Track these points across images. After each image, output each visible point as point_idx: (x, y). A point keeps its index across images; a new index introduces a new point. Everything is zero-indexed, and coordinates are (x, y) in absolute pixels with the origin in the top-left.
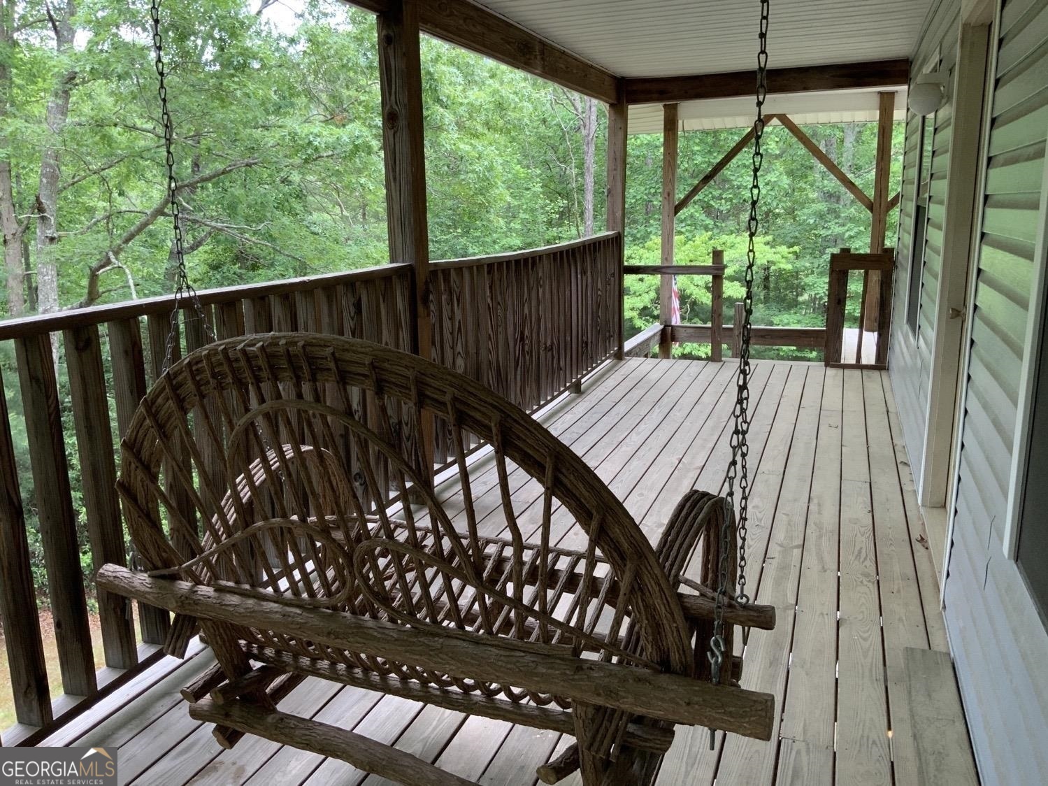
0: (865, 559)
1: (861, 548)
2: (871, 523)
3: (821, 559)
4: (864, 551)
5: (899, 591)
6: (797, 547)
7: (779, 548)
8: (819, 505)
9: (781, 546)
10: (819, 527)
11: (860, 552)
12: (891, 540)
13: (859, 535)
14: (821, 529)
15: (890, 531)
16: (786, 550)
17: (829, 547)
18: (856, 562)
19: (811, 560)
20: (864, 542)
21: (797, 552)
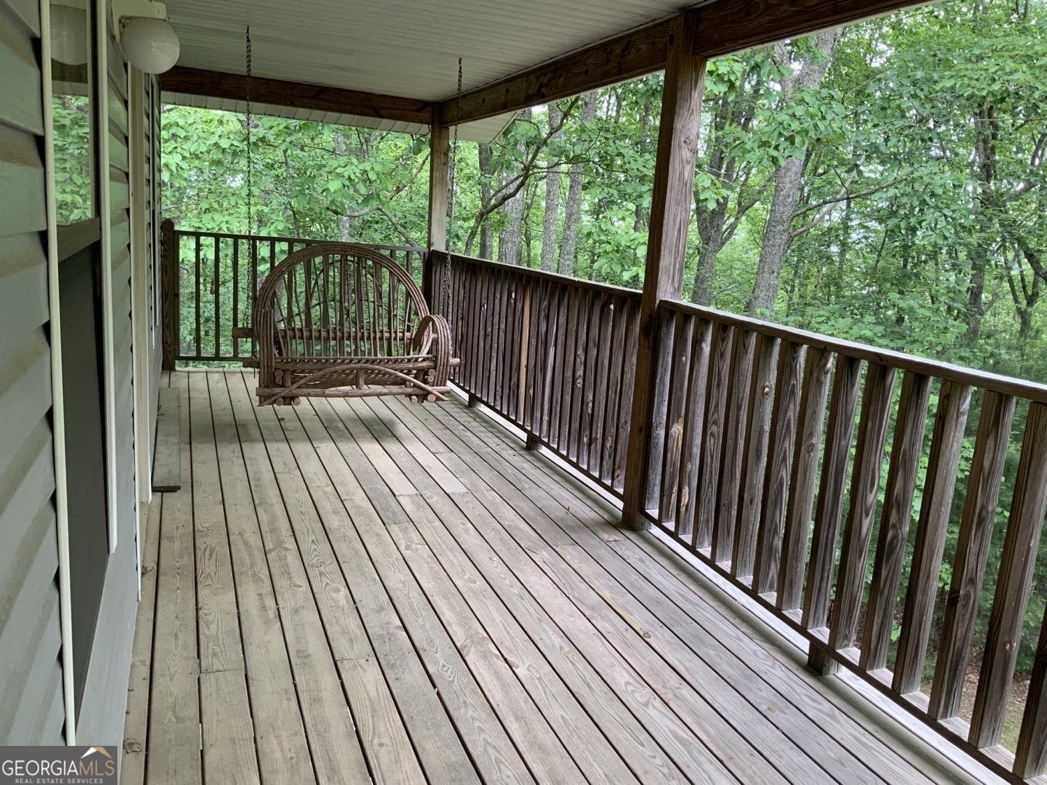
0: (205, 550)
1: (209, 560)
2: (199, 592)
3: (246, 542)
4: (207, 557)
5: (177, 528)
6: (271, 551)
7: (287, 546)
8: (264, 608)
9: (287, 549)
10: (257, 579)
11: (211, 556)
12: (179, 574)
13: (213, 575)
14: (254, 575)
15: (178, 585)
16: (280, 544)
17: (241, 555)
18: (213, 546)
19: (254, 541)
20: (206, 566)
21: (269, 546)
